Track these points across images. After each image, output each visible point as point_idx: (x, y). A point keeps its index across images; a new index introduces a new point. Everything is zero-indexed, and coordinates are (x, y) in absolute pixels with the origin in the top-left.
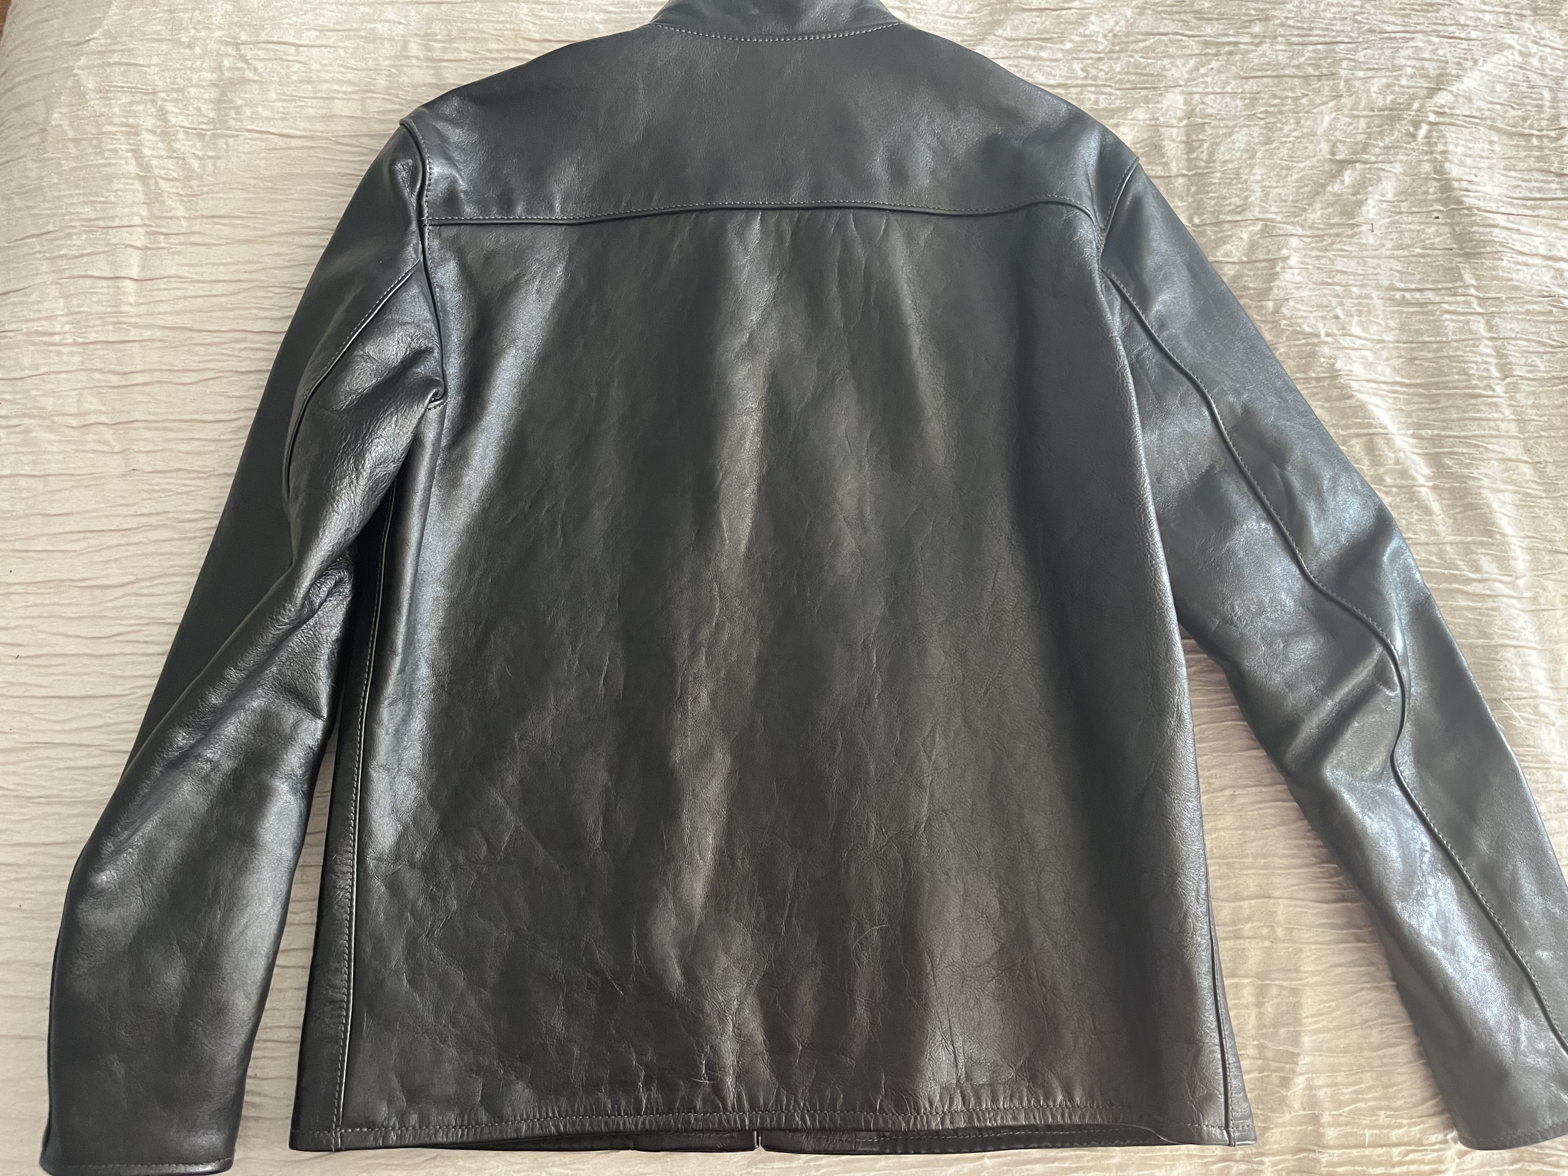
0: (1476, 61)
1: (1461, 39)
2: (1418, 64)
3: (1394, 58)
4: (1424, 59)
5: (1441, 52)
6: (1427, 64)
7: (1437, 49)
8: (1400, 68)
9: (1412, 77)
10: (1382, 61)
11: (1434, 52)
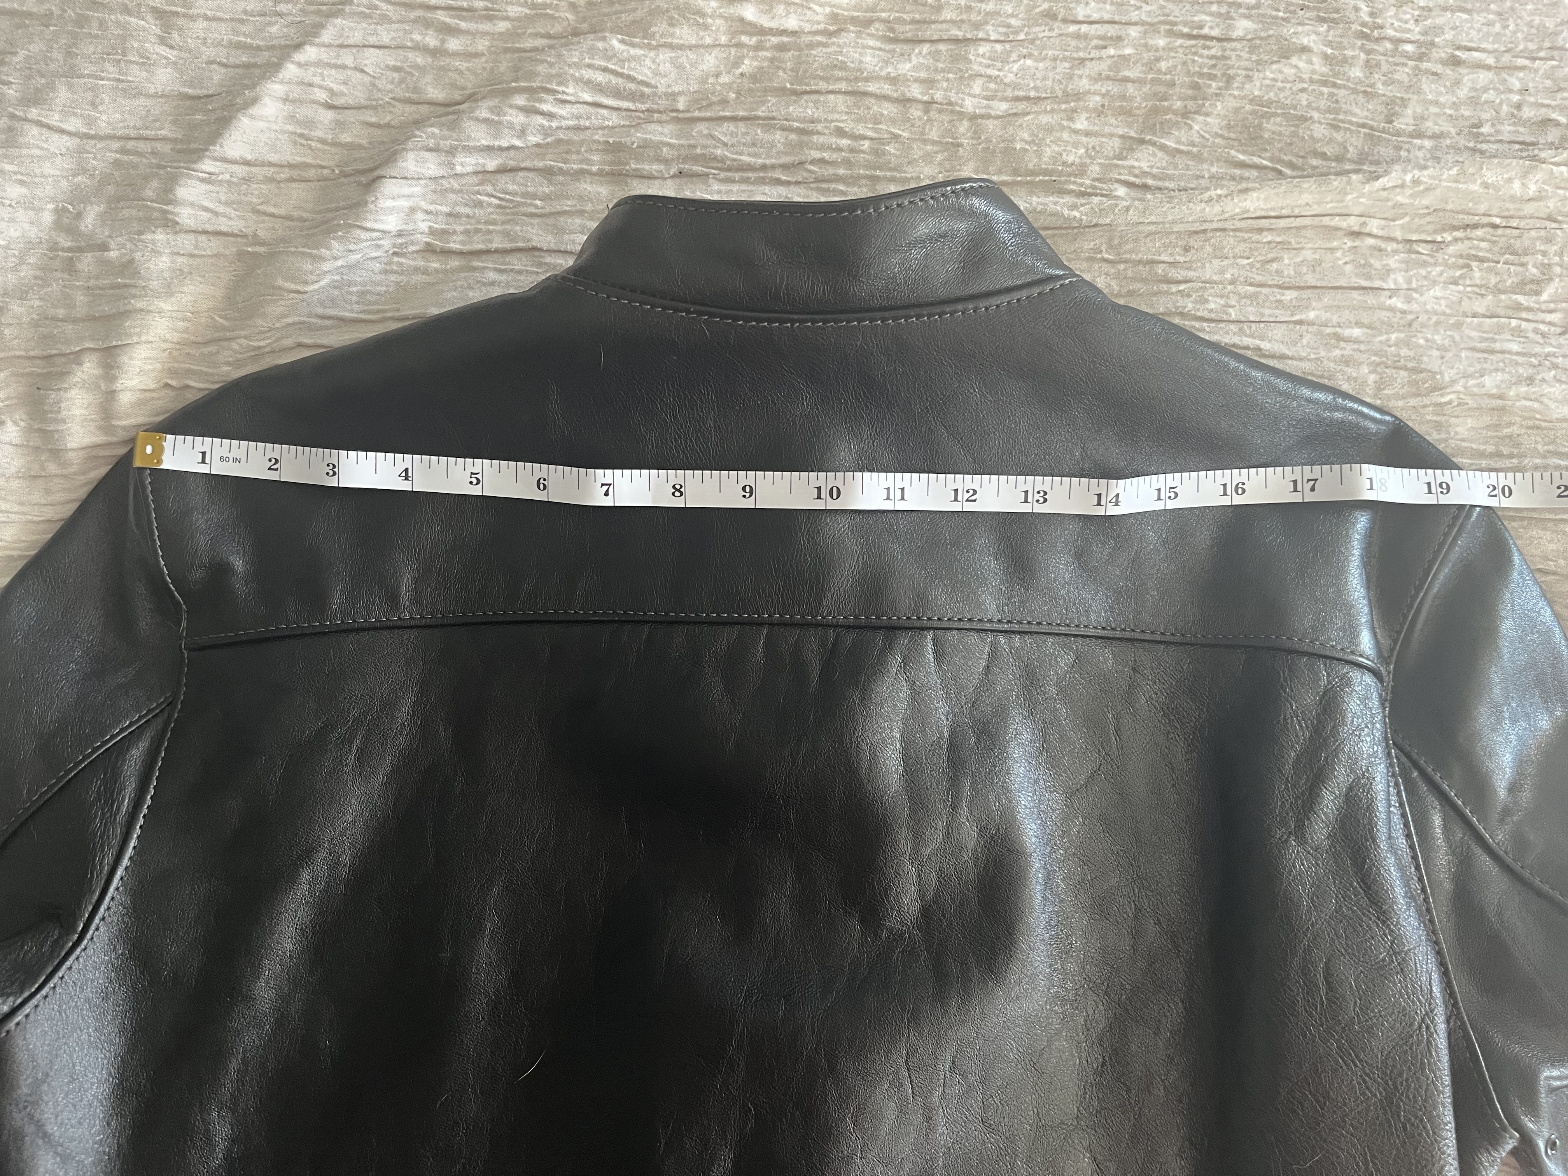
0: (1229, 79)
1: (1212, 38)
2: (1114, 89)
3: (1070, 77)
4: (1126, 80)
5: (1163, 65)
6: (1131, 89)
7: (1158, 60)
8: (1078, 96)
9: (1100, 112)
10: (1049, 83)
11: (1150, 66)
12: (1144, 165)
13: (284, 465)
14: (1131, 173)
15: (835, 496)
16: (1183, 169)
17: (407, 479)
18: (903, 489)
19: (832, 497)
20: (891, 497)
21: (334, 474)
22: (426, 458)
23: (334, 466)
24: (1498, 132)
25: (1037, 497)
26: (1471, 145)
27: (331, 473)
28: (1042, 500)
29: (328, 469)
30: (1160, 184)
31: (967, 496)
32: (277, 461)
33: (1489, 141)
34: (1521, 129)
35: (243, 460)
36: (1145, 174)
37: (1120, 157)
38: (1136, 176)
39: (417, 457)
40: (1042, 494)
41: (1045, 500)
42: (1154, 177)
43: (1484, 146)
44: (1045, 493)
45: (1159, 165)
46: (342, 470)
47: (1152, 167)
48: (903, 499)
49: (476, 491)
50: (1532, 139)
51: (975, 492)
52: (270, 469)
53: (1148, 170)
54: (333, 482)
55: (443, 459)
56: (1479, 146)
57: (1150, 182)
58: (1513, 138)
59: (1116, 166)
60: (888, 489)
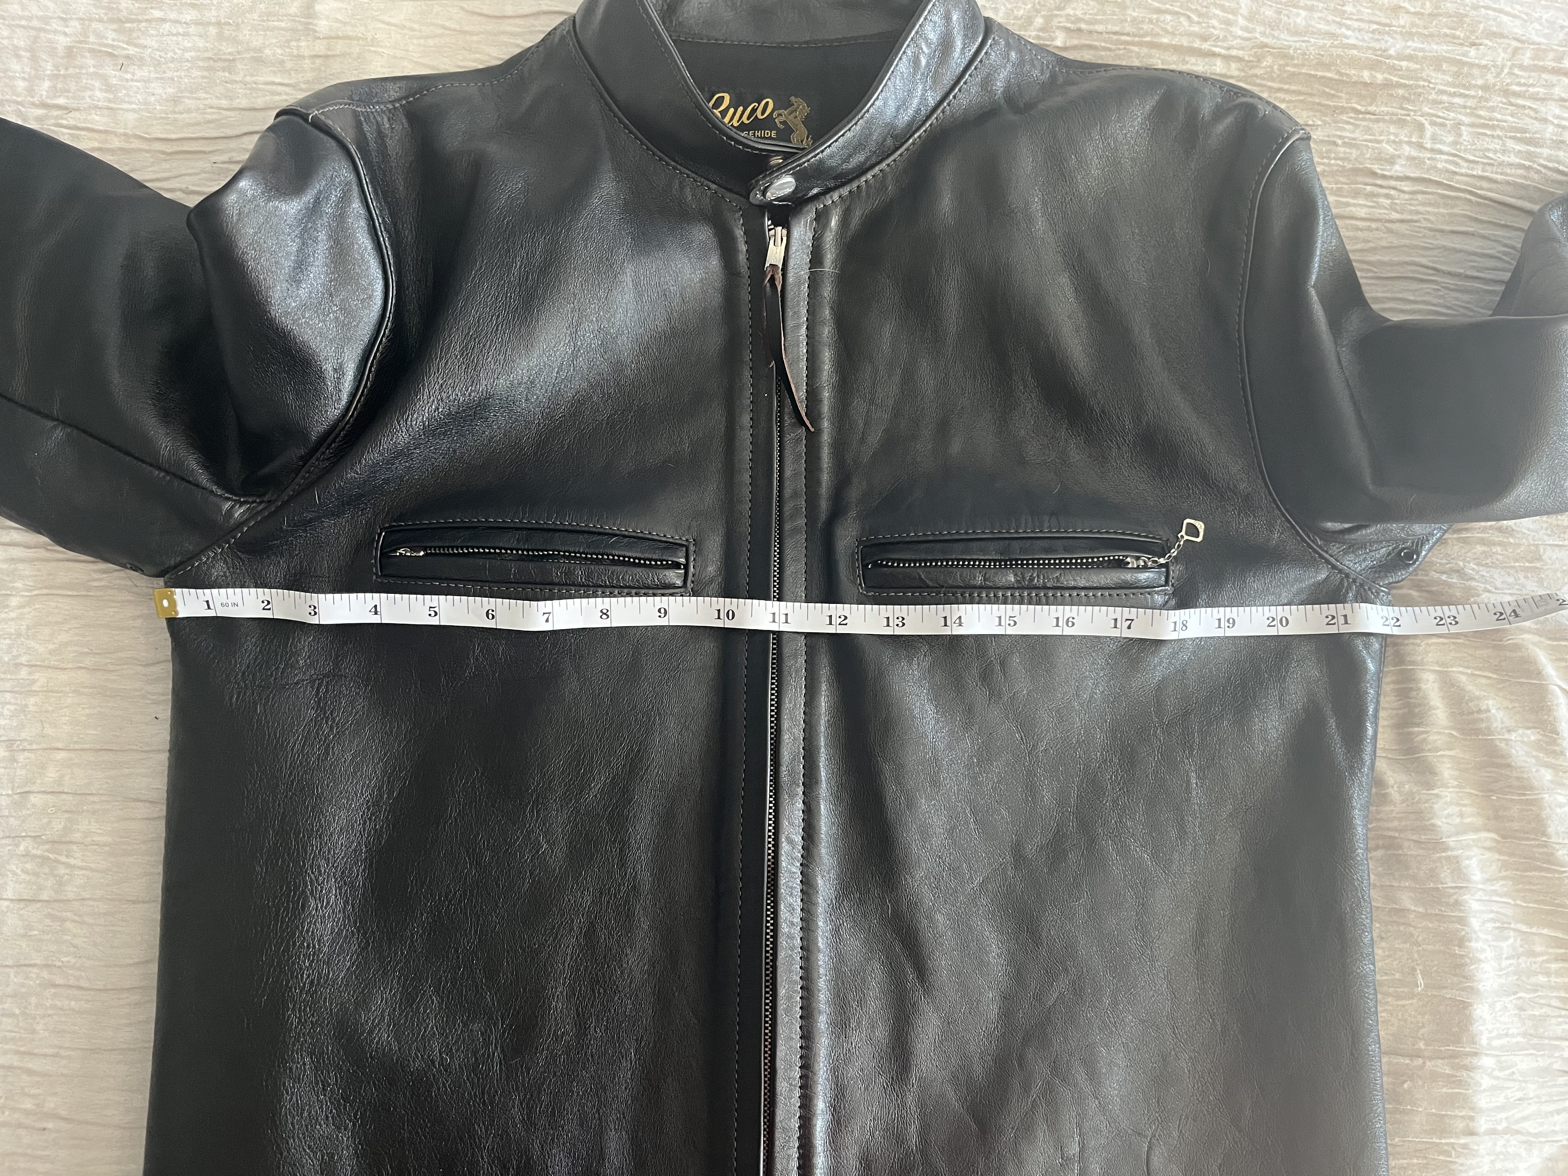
12: (1079, 13)
13: (274, 605)
14: (1068, 21)
15: (730, 618)
16: (1110, 15)
17: (376, 613)
18: (787, 615)
19: (728, 618)
20: (777, 620)
21: (315, 613)
22: (391, 596)
23: (315, 607)
24: (1359, 11)
25: (897, 622)
26: (1338, 19)
27: (313, 613)
28: (901, 624)
29: (311, 610)
30: (1092, 27)
31: (839, 620)
32: (269, 603)
33: (1351, 19)
34: (1378, 13)
35: (240, 604)
36: (1080, 20)
37: (1059, 8)
38: (1072, 23)
39: (384, 595)
40: (901, 619)
41: (904, 624)
42: (1088, 23)
43: (1349, 22)
44: (903, 619)
45: (1091, 12)
46: (321, 610)
47: (1085, 14)
48: (787, 622)
49: (434, 621)
50: (1388, 21)
51: (846, 618)
52: (264, 609)
53: (1082, 16)
54: (314, 620)
55: (406, 596)
56: (1344, 21)
57: (1083, 26)
58: (1372, 18)
59: (1057, 16)
60: (774, 614)
